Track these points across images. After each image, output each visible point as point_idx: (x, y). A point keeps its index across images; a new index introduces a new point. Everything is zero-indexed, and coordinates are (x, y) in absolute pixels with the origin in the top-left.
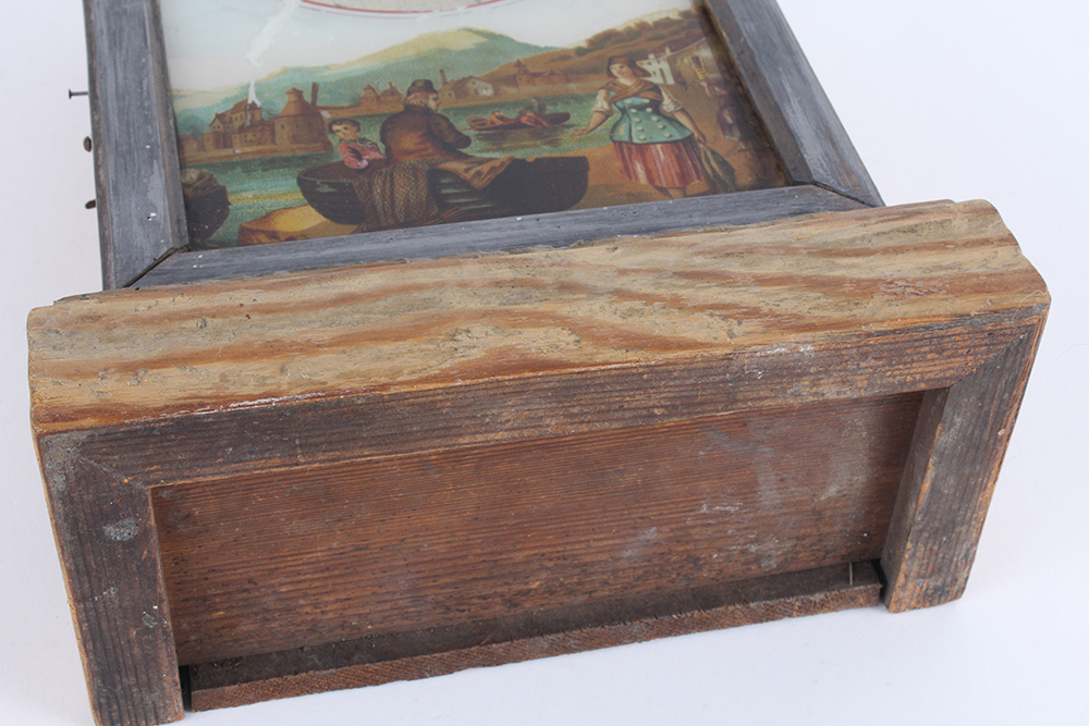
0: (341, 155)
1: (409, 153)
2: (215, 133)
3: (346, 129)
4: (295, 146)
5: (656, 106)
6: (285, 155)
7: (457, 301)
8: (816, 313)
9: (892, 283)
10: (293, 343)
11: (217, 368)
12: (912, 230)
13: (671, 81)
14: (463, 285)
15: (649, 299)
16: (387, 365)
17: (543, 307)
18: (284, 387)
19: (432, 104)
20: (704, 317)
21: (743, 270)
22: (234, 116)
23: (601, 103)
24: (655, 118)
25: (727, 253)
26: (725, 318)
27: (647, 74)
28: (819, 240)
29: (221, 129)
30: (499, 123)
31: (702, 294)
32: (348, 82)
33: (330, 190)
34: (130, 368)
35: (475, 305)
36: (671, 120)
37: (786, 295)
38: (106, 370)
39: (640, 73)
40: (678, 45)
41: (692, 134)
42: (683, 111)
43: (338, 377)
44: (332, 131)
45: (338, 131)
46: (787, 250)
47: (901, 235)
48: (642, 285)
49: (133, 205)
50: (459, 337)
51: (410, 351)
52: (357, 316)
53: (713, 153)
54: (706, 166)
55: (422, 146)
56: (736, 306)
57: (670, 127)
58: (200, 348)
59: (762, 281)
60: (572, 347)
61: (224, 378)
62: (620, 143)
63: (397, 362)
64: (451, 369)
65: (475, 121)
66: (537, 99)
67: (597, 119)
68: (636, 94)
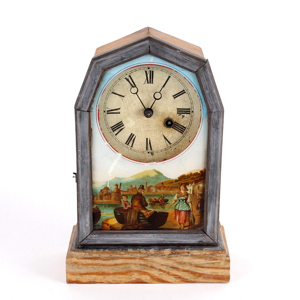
0: (123, 205)
1: (136, 206)
2: (100, 195)
3: (125, 198)
4: (115, 201)
5: (186, 199)
6: (112, 203)
7: (134, 268)
8: (190, 279)
9: (205, 275)
10: (106, 273)
11: (94, 276)
12: (213, 263)
13: (191, 193)
14: (135, 264)
15: (164, 272)
16: (120, 280)
17: (147, 271)
18: (104, 281)
19: (143, 193)
20: (172, 277)
21: (182, 268)
22: (104, 191)
23: (175, 198)
24: (185, 203)
25: (180, 263)
26: (175, 278)
27: (187, 190)
28: (197, 263)
29: (101, 194)
30: (154, 200)
31: (173, 272)
32: (127, 184)
33: (119, 214)
34: (81, 274)
35: (136, 269)
36: (188, 205)
37: (187, 275)
38: (77, 274)
39: (186, 190)
40: (196, 182)
41: (191, 209)
42: (191, 202)
43: (112, 281)
44: (122, 198)
45: (123, 198)
46: (191, 264)
47: (211, 264)
48: (163, 268)
49: (84, 222)
50: (132, 275)
51: (124, 277)
52: (117, 269)
53: (193, 215)
54: (190, 219)
55: (138, 205)
56: (178, 276)
57: (187, 207)
58: (92, 272)
59: (184, 271)
60: (149, 280)
61: (95, 278)
62: (176, 209)
63: (122, 279)
64: (129, 282)
65: (150, 199)
66: (163, 194)
67: (174, 201)
68: (183, 196)
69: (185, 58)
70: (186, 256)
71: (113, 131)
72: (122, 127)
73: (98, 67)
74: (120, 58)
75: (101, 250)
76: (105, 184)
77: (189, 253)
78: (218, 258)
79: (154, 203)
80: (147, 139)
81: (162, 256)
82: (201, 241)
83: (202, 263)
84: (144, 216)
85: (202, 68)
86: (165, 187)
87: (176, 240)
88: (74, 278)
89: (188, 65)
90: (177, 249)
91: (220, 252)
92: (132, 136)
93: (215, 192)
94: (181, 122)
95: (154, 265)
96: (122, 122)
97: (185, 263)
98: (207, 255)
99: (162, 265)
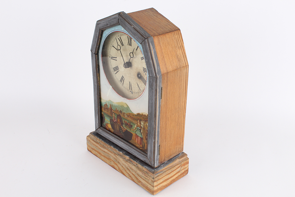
0: (113, 119)
1: (118, 122)
5: (141, 130)
6: (109, 115)
7: (111, 158)
8: (135, 181)
9: (142, 183)
10: (101, 154)
12: (146, 178)
14: (112, 156)
15: (124, 169)
16: (106, 161)
17: (117, 163)
18: (100, 158)
19: (121, 115)
20: (127, 174)
23: (136, 126)
24: (140, 132)
25: (131, 168)
27: (141, 124)
28: (138, 173)
29: (105, 107)
31: (128, 171)
32: (115, 106)
33: (112, 123)
34: (92, 148)
37: (134, 177)
40: (145, 121)
41: (143, 138)
42: (143, 133)
43: (103, 160)
44: (113, 114)
46: (136, 172)
48: (124, 167)
49: (96, 119)
50: (111, 162)
51: (108, 161)
52: (105, 154)
53: (144, 142)
55: (120, 122)
56: (130, 175)
57: (141, 135)
58: (96, 150)
59: (133, 174)
61: (97, 154)
62: (136, 134)
64: (110, 165)
66: (130, 121)
67: (135, 128)
68: (139, 127)
69: (135, 32)
70: (134, 165)
71: (114, 71)
72: (118, 70)
73: (98, 27)
74: (106, 23)
75: (101, 140)
76: (106, 102)
77: (137, 164)
78: (148, 177)
79: (126, 124)
80: (130, 82)
81: (124, 158)
82: (145, 161)
83: (140, 174)
84: (122, 130)
85: (143, 42)
86: (131, 117)
87: (134, 153)
88: (90, 149)
89: (137, 37)
90: (132, 159)
91: (151, 173)
92: (123, 77)
93: (151, 132)
94: (145, 77)
95: (120, 162)
96: (118, 66)
97: (133, 170)
98: (145, 171)
99: (123, 164)
